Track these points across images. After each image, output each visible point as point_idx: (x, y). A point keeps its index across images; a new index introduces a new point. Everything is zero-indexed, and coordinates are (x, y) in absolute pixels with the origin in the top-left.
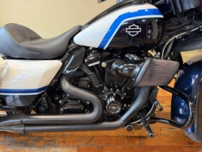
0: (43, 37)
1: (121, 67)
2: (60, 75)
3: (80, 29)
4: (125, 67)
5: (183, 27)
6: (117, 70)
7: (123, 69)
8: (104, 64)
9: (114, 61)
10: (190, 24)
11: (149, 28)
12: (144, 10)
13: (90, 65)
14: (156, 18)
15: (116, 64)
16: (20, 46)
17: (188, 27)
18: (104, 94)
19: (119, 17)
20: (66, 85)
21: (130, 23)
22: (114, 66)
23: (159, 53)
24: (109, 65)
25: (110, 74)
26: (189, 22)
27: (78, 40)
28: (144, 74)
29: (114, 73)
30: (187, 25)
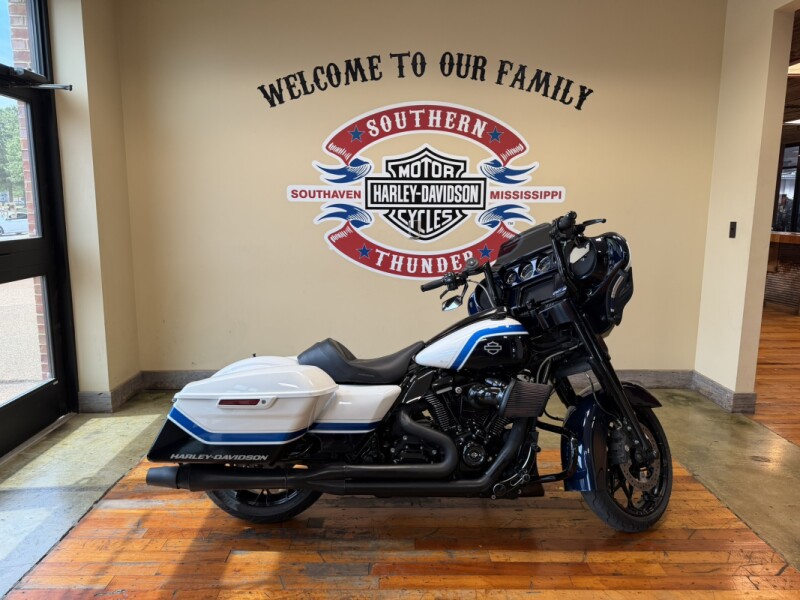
0: (358, 357)
1: (481, 392)
2: (398, 406)
3: (423, 346)
4: (486, 391)
5: (559, 343)
6: (476, 397)
7: (484, 394)
8: (458, 390)
9: (470, 387)
10: (569, 340)
11: (513, 346)
12: (505, 327)
13: (439, 392)
14: (518, 335)
15: (474, 389)
16: (349, 366)
17: (564, 345)
18: (457, 436)
19: (475, 334)
20: (406, 419)
21: (489, 340)
22: (472, 392)
23: (532, 379)
24: (465, 392)
25: (467, 404)
26: (565, 338)
27: (422, 358)
28: (509, 400)
29: (473, 401)
30: (563, 342)
